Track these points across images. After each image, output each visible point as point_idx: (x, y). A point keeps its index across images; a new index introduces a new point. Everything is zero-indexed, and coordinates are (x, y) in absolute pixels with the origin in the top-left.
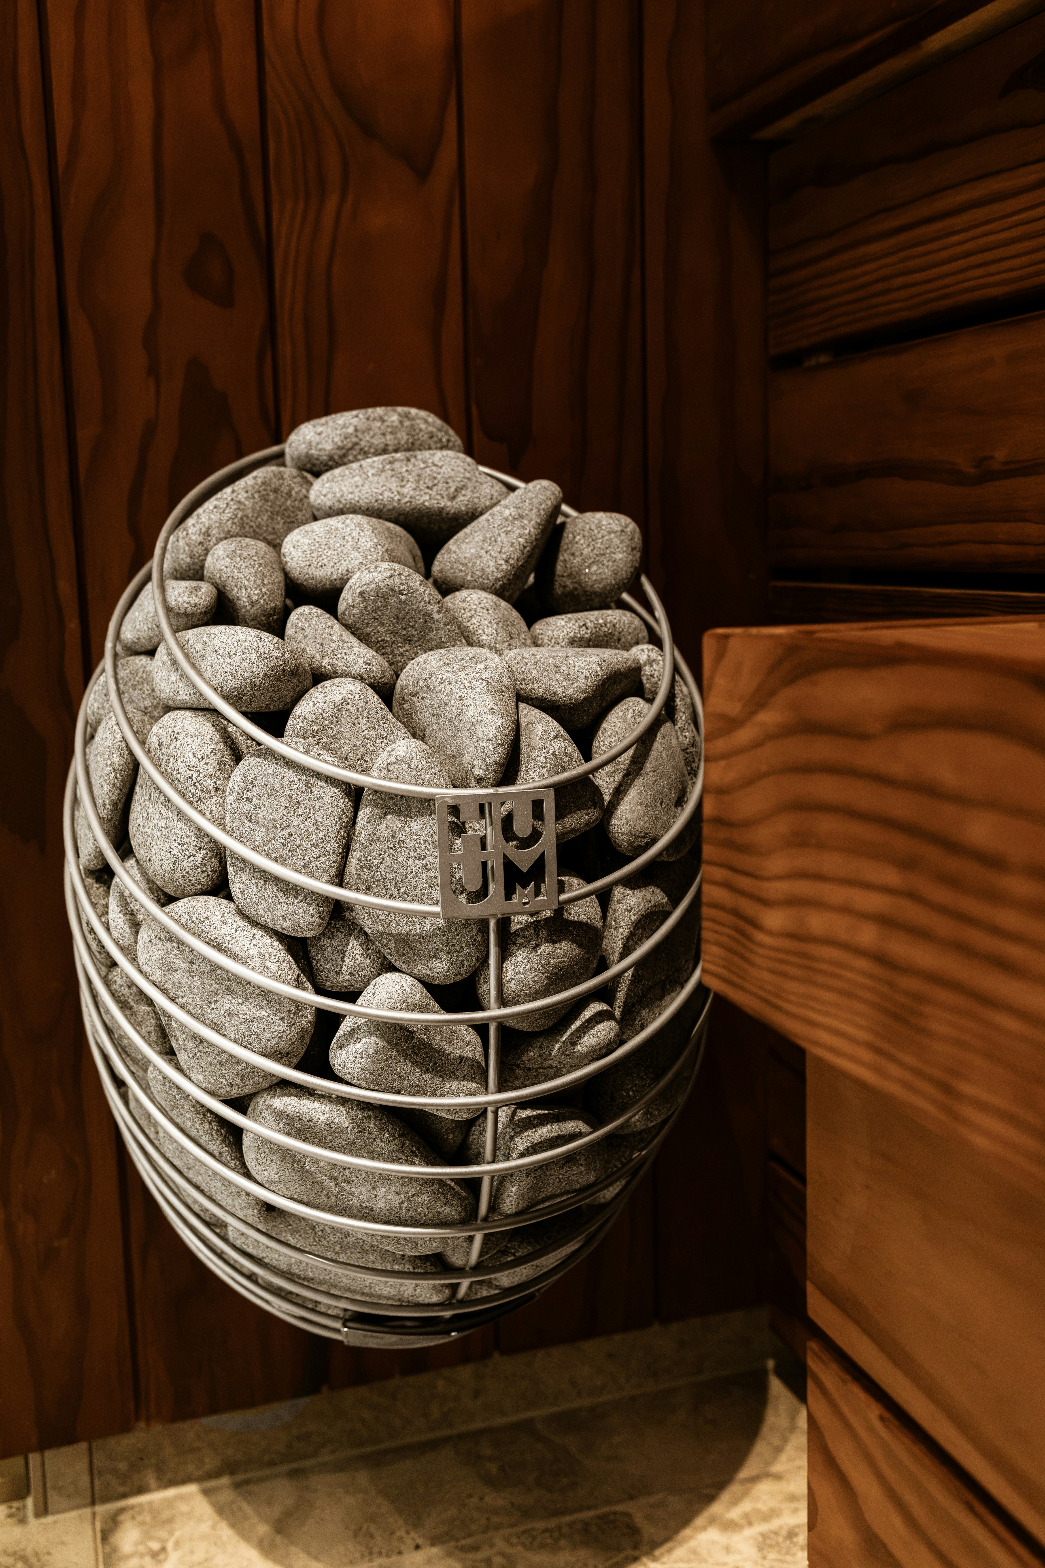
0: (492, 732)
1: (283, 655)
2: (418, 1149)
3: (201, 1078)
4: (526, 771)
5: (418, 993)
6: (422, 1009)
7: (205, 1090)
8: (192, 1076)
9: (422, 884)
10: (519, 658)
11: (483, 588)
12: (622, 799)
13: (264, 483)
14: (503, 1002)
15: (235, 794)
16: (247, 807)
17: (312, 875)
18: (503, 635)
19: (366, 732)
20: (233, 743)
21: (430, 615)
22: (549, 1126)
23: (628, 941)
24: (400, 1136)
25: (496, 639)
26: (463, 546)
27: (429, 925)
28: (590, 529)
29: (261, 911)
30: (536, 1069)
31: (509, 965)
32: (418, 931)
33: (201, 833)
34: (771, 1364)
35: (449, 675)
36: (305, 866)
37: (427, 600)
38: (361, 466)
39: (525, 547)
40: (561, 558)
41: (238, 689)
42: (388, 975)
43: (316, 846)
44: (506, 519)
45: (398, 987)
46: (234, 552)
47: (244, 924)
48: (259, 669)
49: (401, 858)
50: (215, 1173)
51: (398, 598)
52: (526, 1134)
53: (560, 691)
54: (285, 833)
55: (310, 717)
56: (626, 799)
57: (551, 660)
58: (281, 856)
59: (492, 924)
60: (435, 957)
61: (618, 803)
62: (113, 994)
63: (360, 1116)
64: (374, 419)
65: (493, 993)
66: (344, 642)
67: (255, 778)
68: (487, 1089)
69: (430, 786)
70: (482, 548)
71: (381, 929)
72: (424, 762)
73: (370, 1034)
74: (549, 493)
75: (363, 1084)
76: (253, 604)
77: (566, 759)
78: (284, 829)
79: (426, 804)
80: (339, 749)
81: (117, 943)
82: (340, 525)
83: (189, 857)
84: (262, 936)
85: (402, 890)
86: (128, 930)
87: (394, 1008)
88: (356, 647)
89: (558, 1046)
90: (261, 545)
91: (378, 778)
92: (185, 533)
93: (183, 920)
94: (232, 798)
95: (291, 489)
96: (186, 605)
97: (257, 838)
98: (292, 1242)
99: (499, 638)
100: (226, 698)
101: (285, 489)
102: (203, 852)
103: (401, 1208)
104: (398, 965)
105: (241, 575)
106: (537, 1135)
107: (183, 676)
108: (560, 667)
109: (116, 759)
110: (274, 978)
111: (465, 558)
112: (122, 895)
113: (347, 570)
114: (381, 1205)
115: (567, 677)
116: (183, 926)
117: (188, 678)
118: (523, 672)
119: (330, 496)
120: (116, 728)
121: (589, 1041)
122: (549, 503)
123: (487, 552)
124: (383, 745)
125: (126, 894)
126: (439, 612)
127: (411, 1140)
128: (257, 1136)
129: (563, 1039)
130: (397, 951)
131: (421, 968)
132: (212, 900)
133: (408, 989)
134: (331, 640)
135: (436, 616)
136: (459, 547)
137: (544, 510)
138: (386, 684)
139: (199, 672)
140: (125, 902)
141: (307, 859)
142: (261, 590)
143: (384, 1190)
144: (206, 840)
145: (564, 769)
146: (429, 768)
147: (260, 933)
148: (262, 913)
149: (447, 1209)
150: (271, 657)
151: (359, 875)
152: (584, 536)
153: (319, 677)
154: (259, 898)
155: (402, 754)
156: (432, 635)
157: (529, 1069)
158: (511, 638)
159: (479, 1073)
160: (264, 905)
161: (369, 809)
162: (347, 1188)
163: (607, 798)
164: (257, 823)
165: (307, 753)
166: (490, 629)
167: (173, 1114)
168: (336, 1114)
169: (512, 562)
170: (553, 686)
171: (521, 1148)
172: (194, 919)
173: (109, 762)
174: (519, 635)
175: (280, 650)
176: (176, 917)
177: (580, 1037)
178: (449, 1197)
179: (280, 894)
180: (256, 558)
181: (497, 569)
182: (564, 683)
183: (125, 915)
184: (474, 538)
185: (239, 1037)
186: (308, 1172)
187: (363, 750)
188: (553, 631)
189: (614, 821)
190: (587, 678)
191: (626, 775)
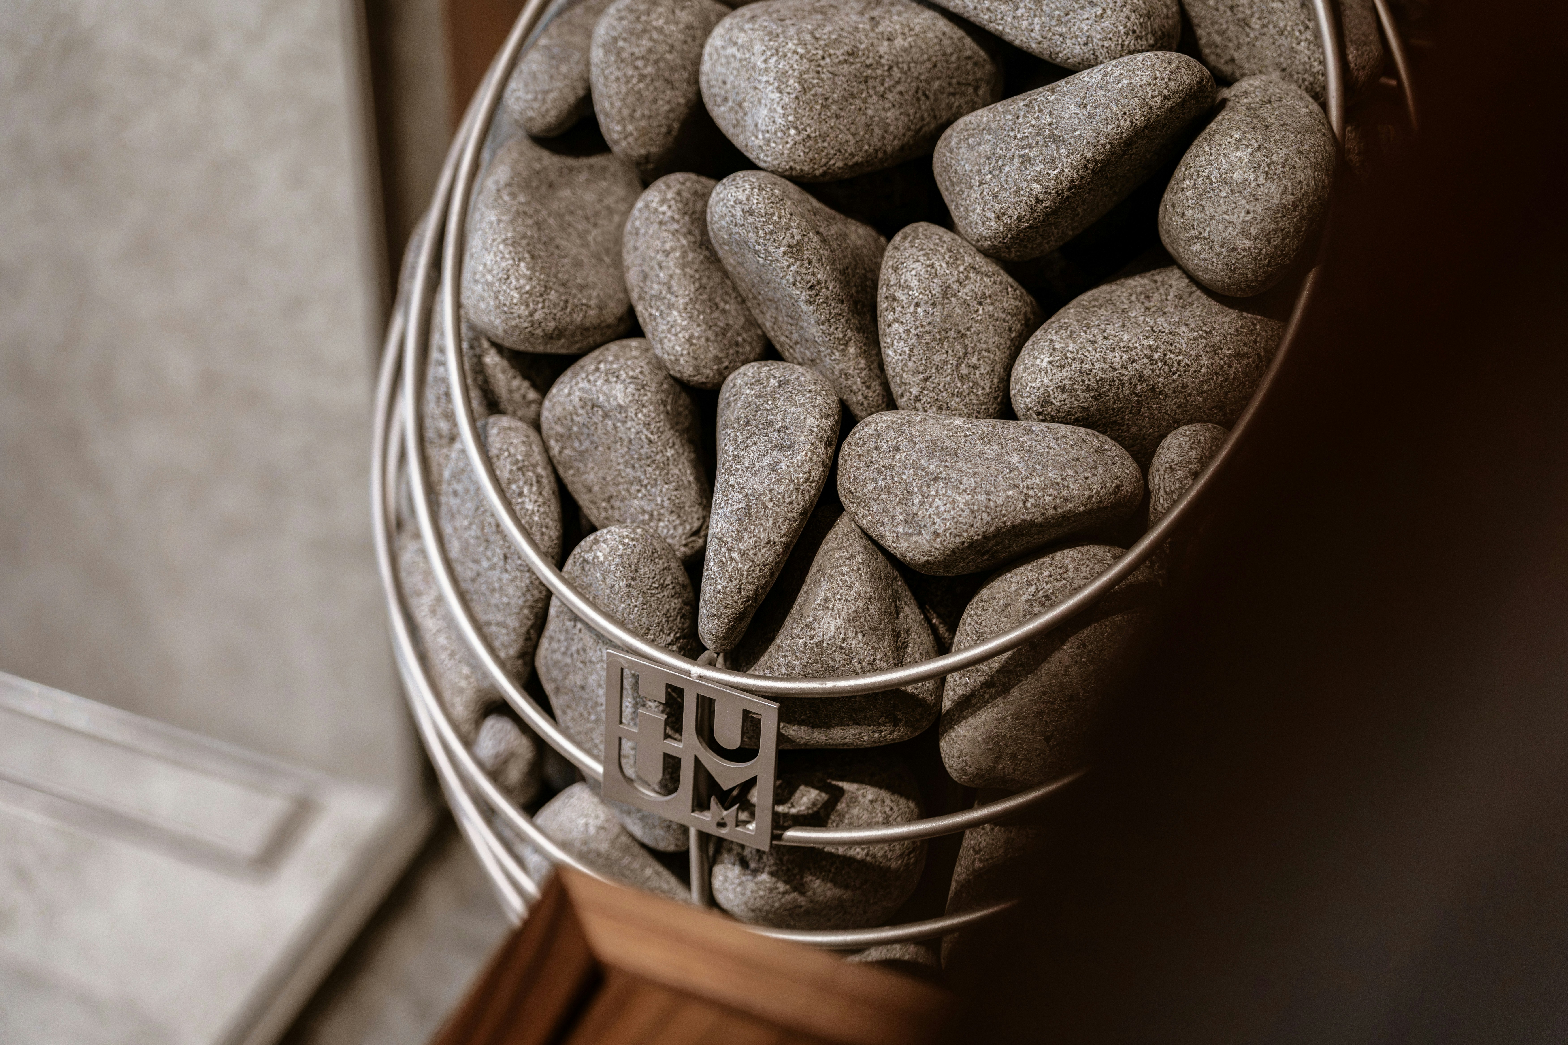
4: (783, 643)
12: (966, 718)
25: (906, 365)
28: (1208, 178)
31: (716, 873)
37: (792, 280)
56: (971, 720)
61: (958, 722)
77: (838, 657)
99: (910, 364)
122: (1126, 124)
123: (981, 183)
124: (640, 495)
142: (624, 126)
150: (512, 313)
175: (527, 305)
180: (640, 63)
181: (983, 223)
187: (612, 490)
190: (936, 534)
191: (988, 684)
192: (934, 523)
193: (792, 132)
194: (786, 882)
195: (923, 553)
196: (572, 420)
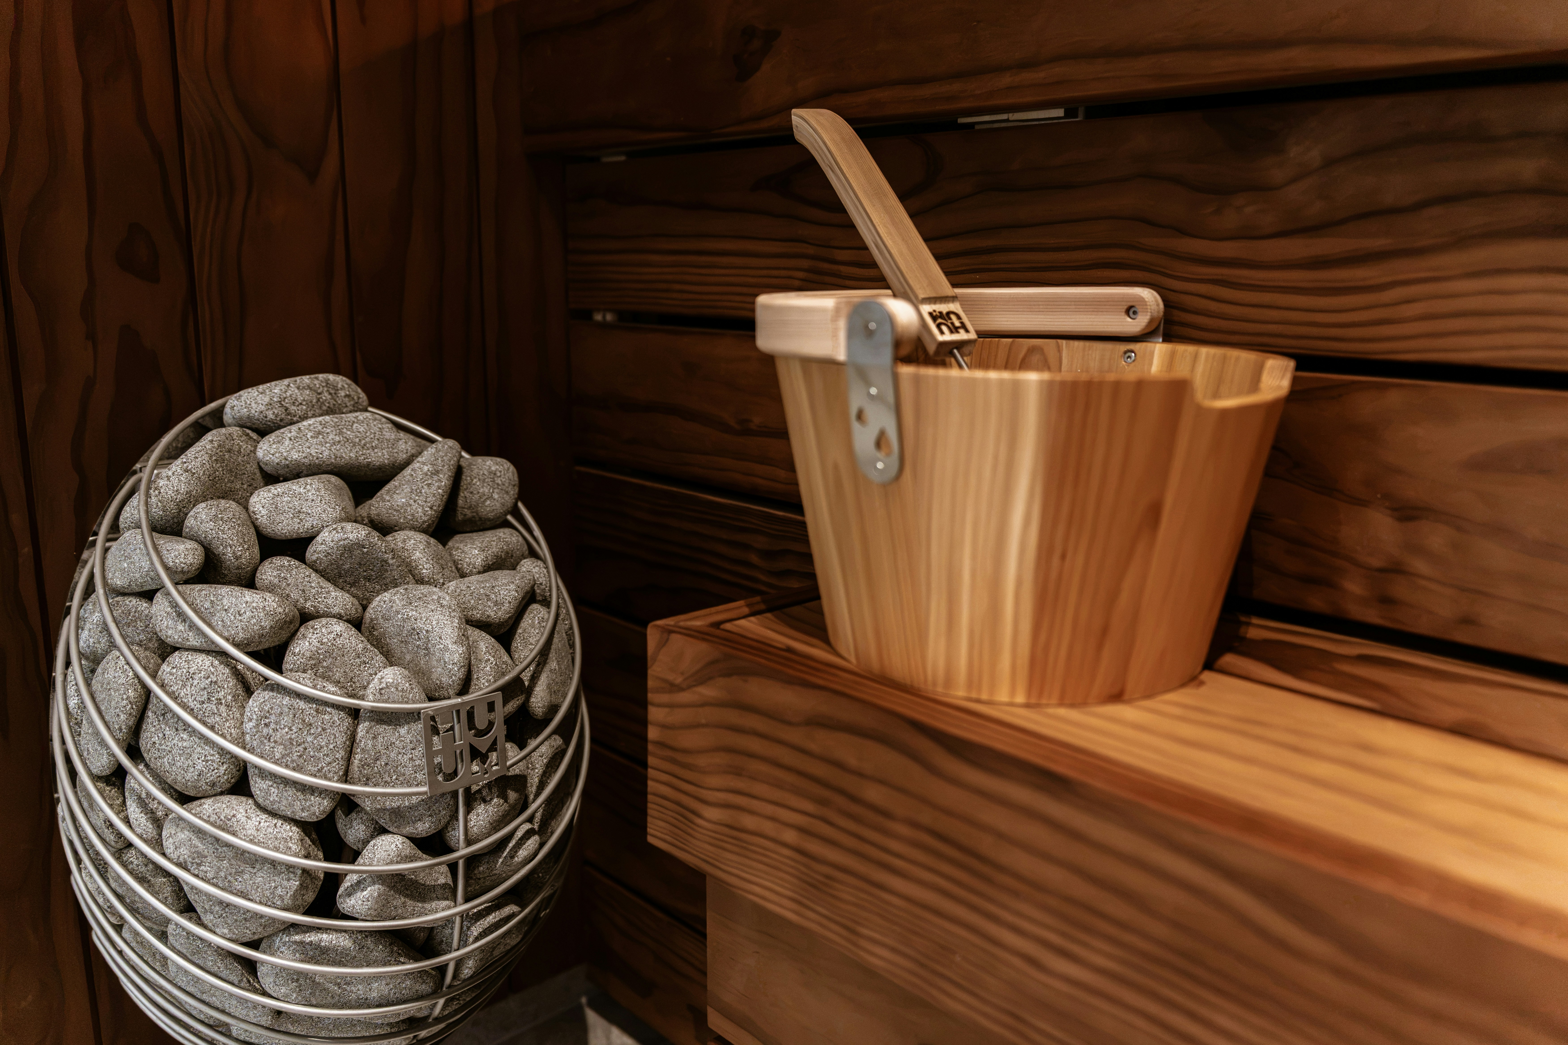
0: (456, 658)
1: (285, 611)
2: (402, 951)
3: (226, 931)
4: (477, 678)
5: (408, 848)
6: (411, 859)
7: (230, 940)
8: (217, 930)
9: (409, 771)
10: (458, 590)
11: (414, 528)
12: (536, 683)
13: (219, 446)
14: (469, 842)
15: (254, 721)
16: (265, 731)
17: (326, 778)
18: (437, 567)
19: (352, 661)
20: (243, 678)
21: (386, 561)
22: (493, 914)
23: (542, 778)
24: (390, 945)
25: (433, 572)
26: (395, 496)
27: (414, 800)
28: (483, 474)
29: (283, 808)
30: (484, 878)
31: (472, 816)
32: (407, 804)
33: (223, 751)
34: (584, 1000)
35: (414, 613)
36: (319, 771)
37: (384, 550)
38: (299, 429)
39: (443, 496)
40: (462, 494)
41: (248, 639)
42: (383, 837)
43: (328, 755)
44: (426, 475)
45: (393, 846)
46: (216, 516)
47: (264, 816)
48: (266, 624)
49: (392, 755)
50: (231, 995)
51: (361, 551)
52: (478, 923)
53: (492, 614)
54: (301, 748)
55: (308, 654)
56: (539, 683)
57: (482, 591)
58: (298, 765)
59: (461, 791)
60: (419, 820)
61: (534, 687)
62: (131, 872)
63: (360, 937)
64: (304, 388)
65: (462, 838)
66: (322, 588)
67: (272, 708)
68: (455, 902)
69: (414, 703)
70: (411, 498)
71: (379, 807)
72: (407, 685)
73: (374, 883)
74: (454, 451)
75: (369, 918)
76: (237, 558)
77: (504, 666)
78: (299, 745)
79: (413, 716)
80: (333, 676)
81: (140, 837)
82: (302, 490)
83: (213, 771)
84: (282, 824)
85: (394, 777)
86: (151, 826)
87: (391, 863)
88: (332, 591)
89: (501, 860)
90: (234, 505)
91: (374, 701)
92: (157, 492)
93: (212, 819)
94: (251, 724)
95: (240, 447)
96: (183, 565)
97: (277, 754)
98: (291, 1029)
99: (435, 571)
100: (237, 645)
101: (236, 448)
102: (225, 766)
103: (389, 993)
104: (391, 829)
105: (225, 536)
106: (486, 922)
107: (192, 626)
108: (489, 595)
109: (131, 693)
110: (296, 855)
111: (398, 505)
112: (140, 798)
113: (312, 526)
114: (375, 994)
115: (496, 603)
116: (213, 824)
117: (198, 629)
118: (464, 602)
119: (277, 455)
120: (126, 667)
121: (522, 853)
123: (415, 501)
124: (366, 668)
125: (144, 795)
126: (393, 558)
127: (398, 946)
128: (274, 966)
129: (505, 855)
130: (391, 820)
131: (409, 830)
132: (234, 799)
133: (400, 847)
134: (311, 587)
135: (391, 562)
136: (392, 497)
137: (452, 465)
138: (359, 617)
139: (210, 625)
140: (144, 803)
141: (320, 765)
142: (243, 547)
143: (377, 984)
144: (228, 756)
145: (504, 674)
146: (412, 689)
147: (280, 822)
148: (282, 808)
149: (424, 986)
150: (276, 613)
151: (361, 771)
152: (479, 480)
153: (305, 617)
154: (280, 798)
155: (391, 681)
156: (387, 574)
157: (479, 879)
158: (443, 569)
159: (450, 892)
160: (284, 802)
161: (367, 724)
162: (348, 989)
163: (526, 683)
164: (275, 742)
165: (315, 687)
166: (428, 565)
167: (195, 958)
168: (341, 940)
169: (435, 508)
170: (487, 611)
171: (475, 934)
172: (222, 817)
173: (125, 697)
174: (447, 565)
175: (281, 607)
176: (205, 817)
177: (516, 852)
178: (425, 978)
179: (299, 794)
180: (234, 520)
181: (424, 514)
182: (495, 609)
183: (146, 814)
184: (403, 490)
185: (264, 900)
186: (319, 983)
187: (352, 675)
188: (470, 559)
189: (532, 700)
190: (510, 603)
191: (538, 665)
192: (506, 599)
193: (337, 507)
194: (502, 799)
195: (508, 613)
196: (318, 653)
